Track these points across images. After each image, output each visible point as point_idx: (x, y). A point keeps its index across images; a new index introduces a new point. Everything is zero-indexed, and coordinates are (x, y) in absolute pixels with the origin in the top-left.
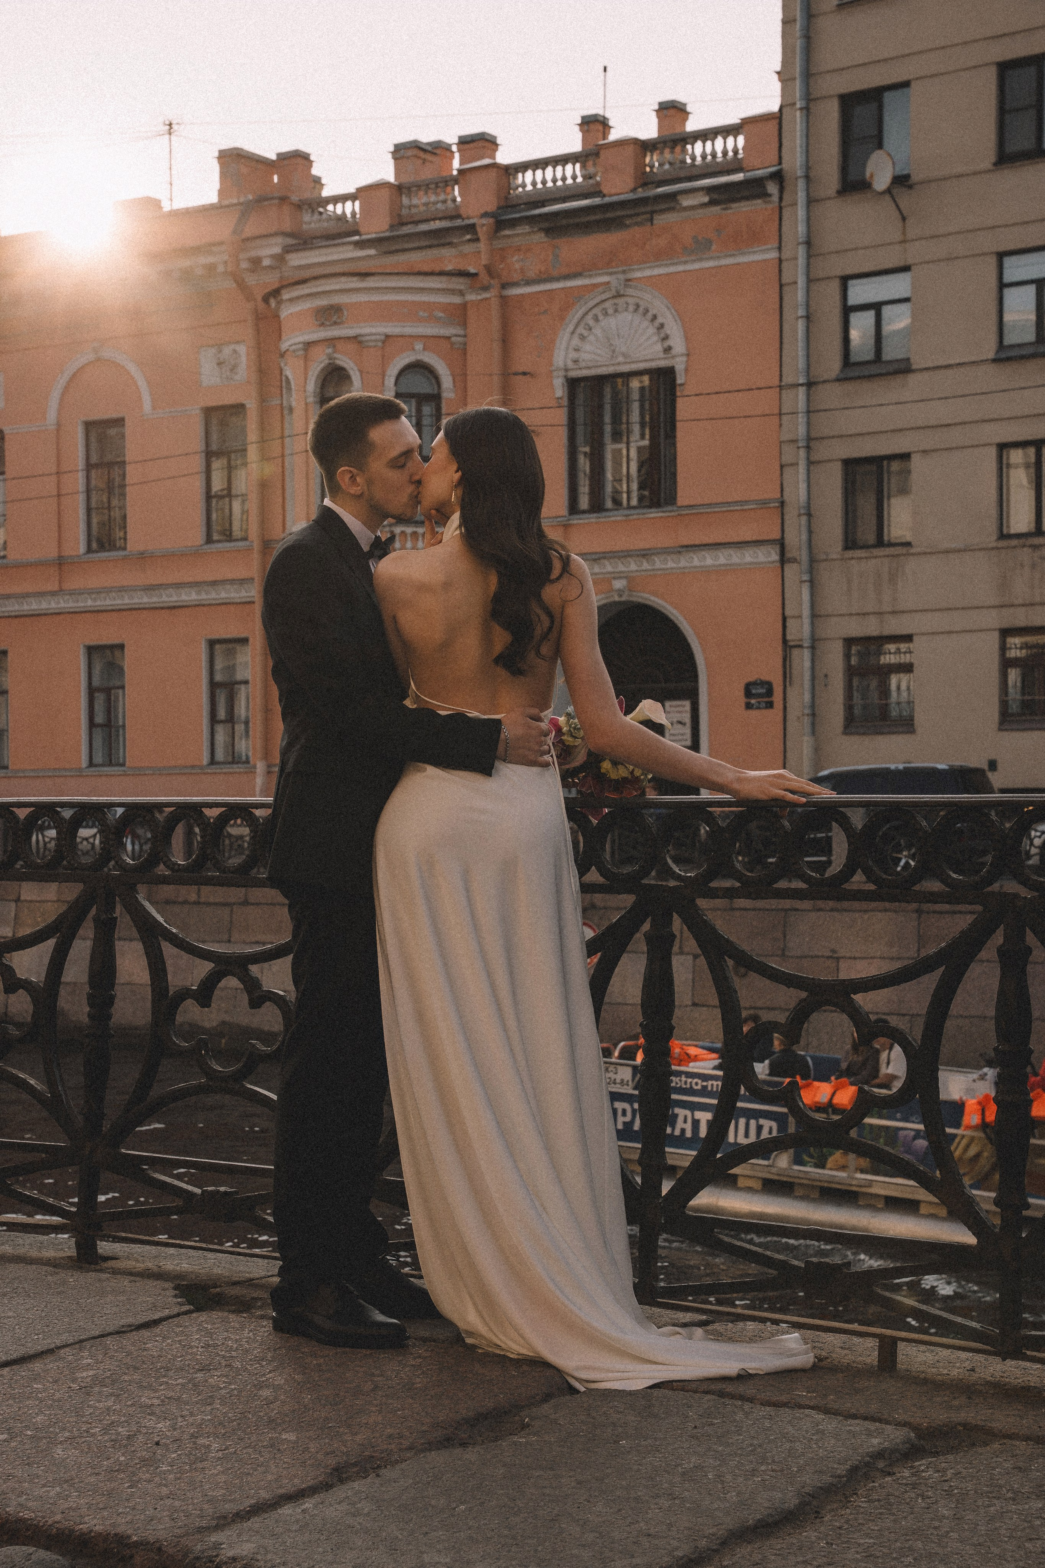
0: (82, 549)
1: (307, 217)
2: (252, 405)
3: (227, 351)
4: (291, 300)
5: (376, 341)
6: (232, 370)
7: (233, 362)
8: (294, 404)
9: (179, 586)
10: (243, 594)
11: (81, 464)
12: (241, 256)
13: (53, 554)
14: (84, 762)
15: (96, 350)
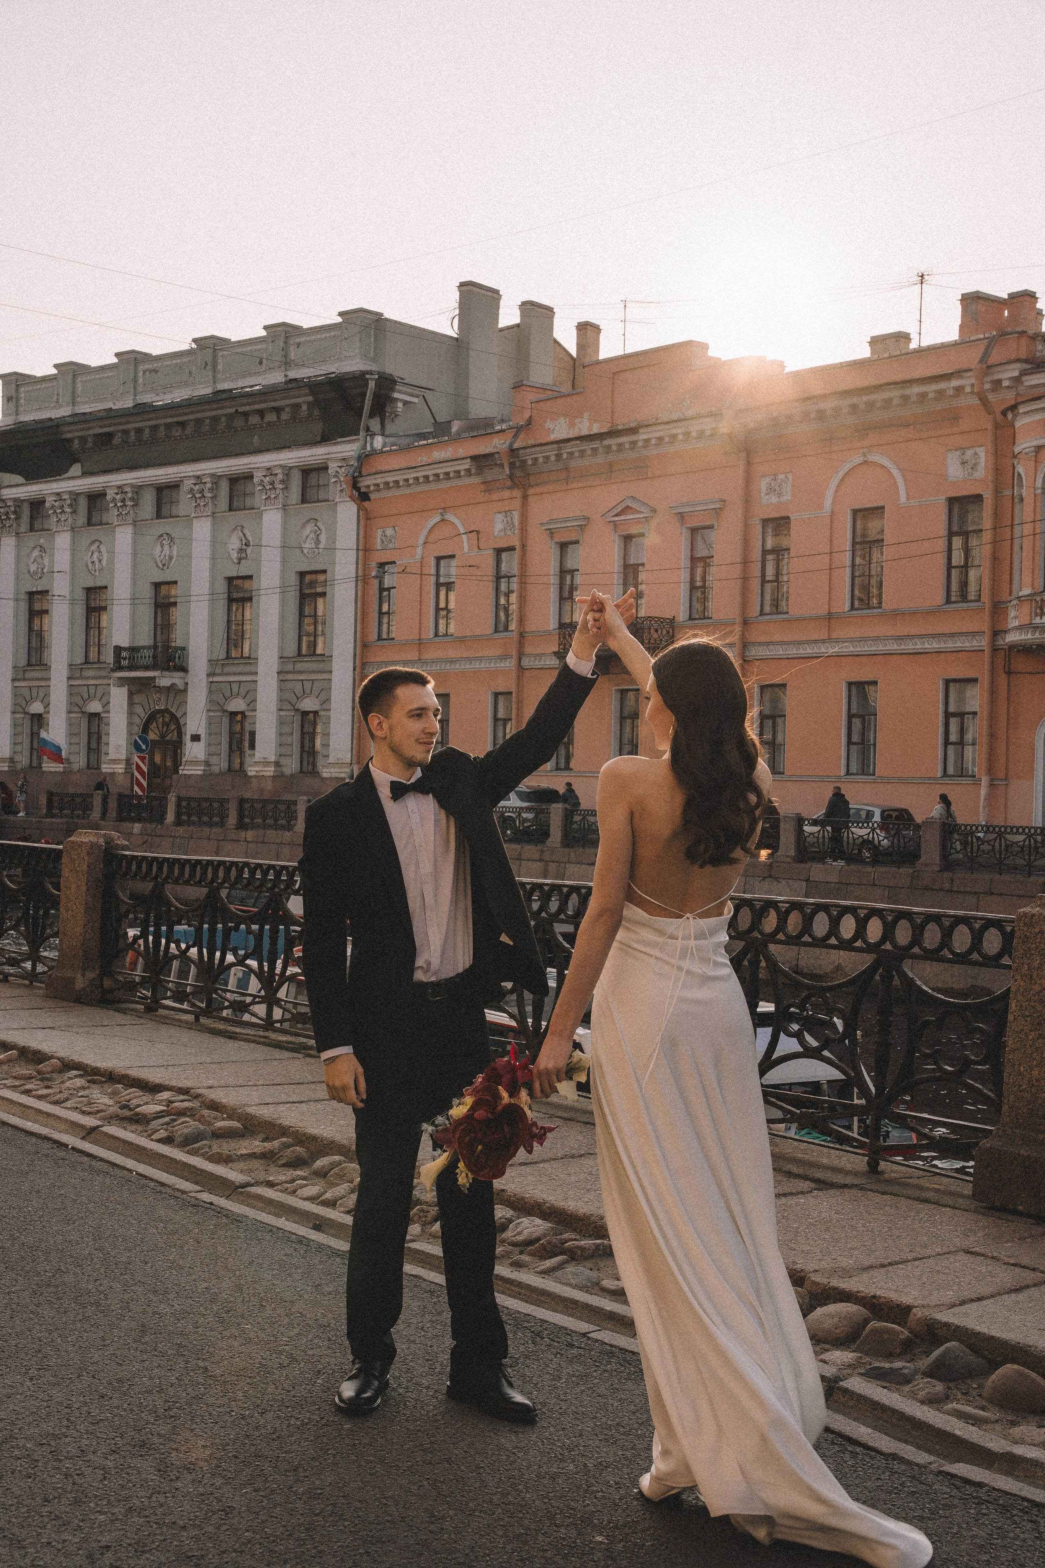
0: (847, 607)
2: (988, 495)
3: (969, 453)
4: (1025, 413)
6: (972, 468)
7: (973, 462)
8: (1024, 495)
9: (920, 636)
10: (975, 643)
11: (849, 545)
12: (986, 379)
13: (823, 611)
14: (843, 771)
15: (864, 455)
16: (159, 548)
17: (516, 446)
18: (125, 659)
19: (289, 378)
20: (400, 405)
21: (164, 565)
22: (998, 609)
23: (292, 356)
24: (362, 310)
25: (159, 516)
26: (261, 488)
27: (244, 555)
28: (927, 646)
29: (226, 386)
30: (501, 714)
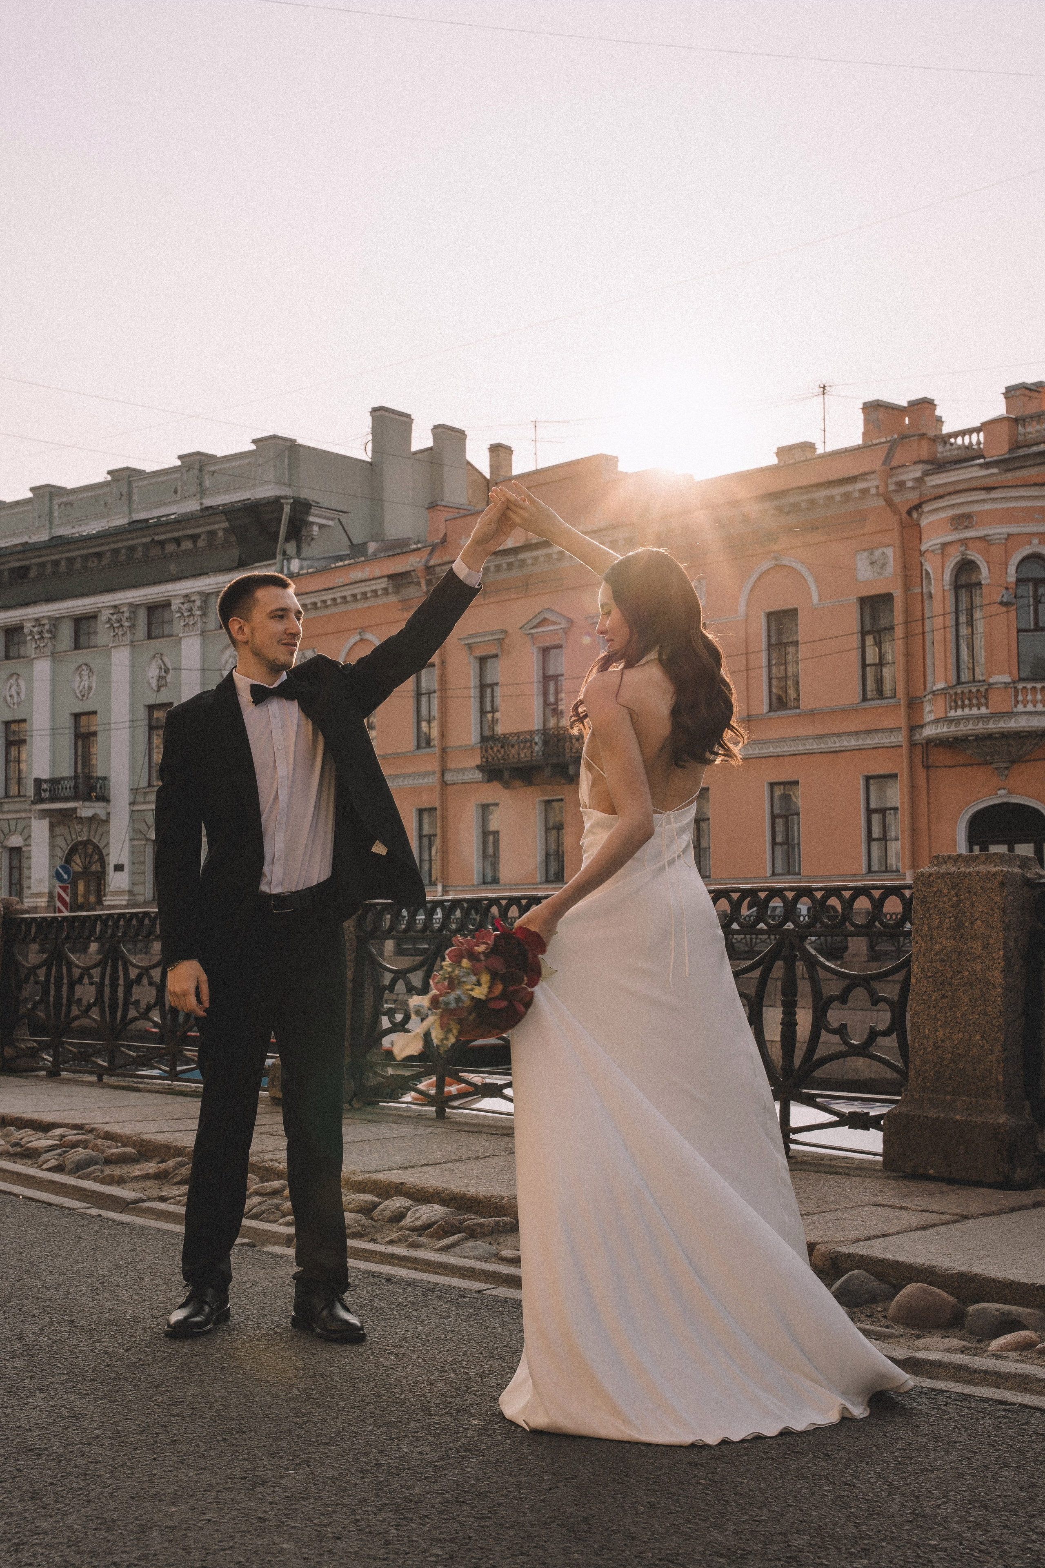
0: (766, 708)
1: (940, 448)
2: (898, 594)
3: (877, 553)
4: (929, 512)
5: (1000, 539)
6: (881, 568)
7: (883, 562)
8: (933, 591)
9: (839, 735)
10: (893, 739)
11: (764, 646)
12: (890, 481)
13: (743, 714)
14: (769, 872)
15: (776, 559)
16: (78, 679)
17: (432, 563)
18: (45, 791)
19: (204, 506)
20: (316, 528)
21: (83, 696)
22: (913, 704)
23: (207, 483)
24: (274, 437)
25: (77, 647)
26: (179, 615)
27: (164, 682)
28: (845, 743)
29: (142, 516)
30: (426, 831)
